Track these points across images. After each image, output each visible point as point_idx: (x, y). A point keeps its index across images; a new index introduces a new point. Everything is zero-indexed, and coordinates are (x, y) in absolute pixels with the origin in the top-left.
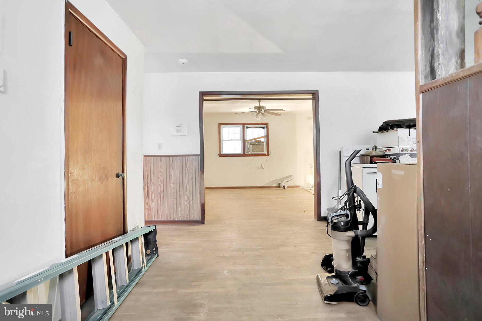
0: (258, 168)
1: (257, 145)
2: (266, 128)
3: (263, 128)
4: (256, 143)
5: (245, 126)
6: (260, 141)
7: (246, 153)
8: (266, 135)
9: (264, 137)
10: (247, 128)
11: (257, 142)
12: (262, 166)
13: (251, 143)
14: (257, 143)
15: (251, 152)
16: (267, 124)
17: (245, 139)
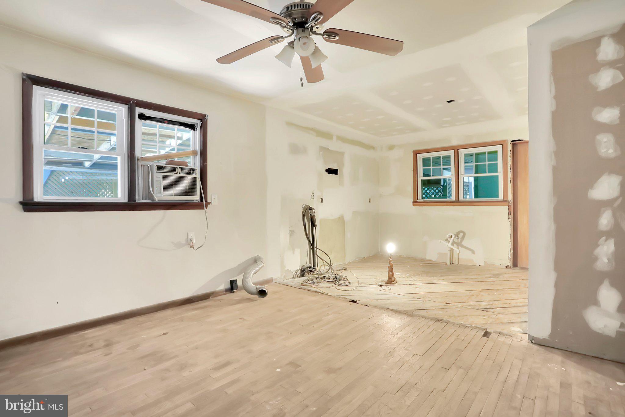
0: (179, 245)
1: (178, 175)
2: (198, 130)
3: (192, 127)
4: (174, 170)
5: (138, 110)
6: (186, 164)
7: (139, 198)
8: (198, 149)
9: (195, 153)
10: (142, 117)
11: (178, 167)
12: (190, 237)
13: (159, 169)
14: (178, 170)
15: (159, 196)
16: (203, 118)
17: (138, 153)
